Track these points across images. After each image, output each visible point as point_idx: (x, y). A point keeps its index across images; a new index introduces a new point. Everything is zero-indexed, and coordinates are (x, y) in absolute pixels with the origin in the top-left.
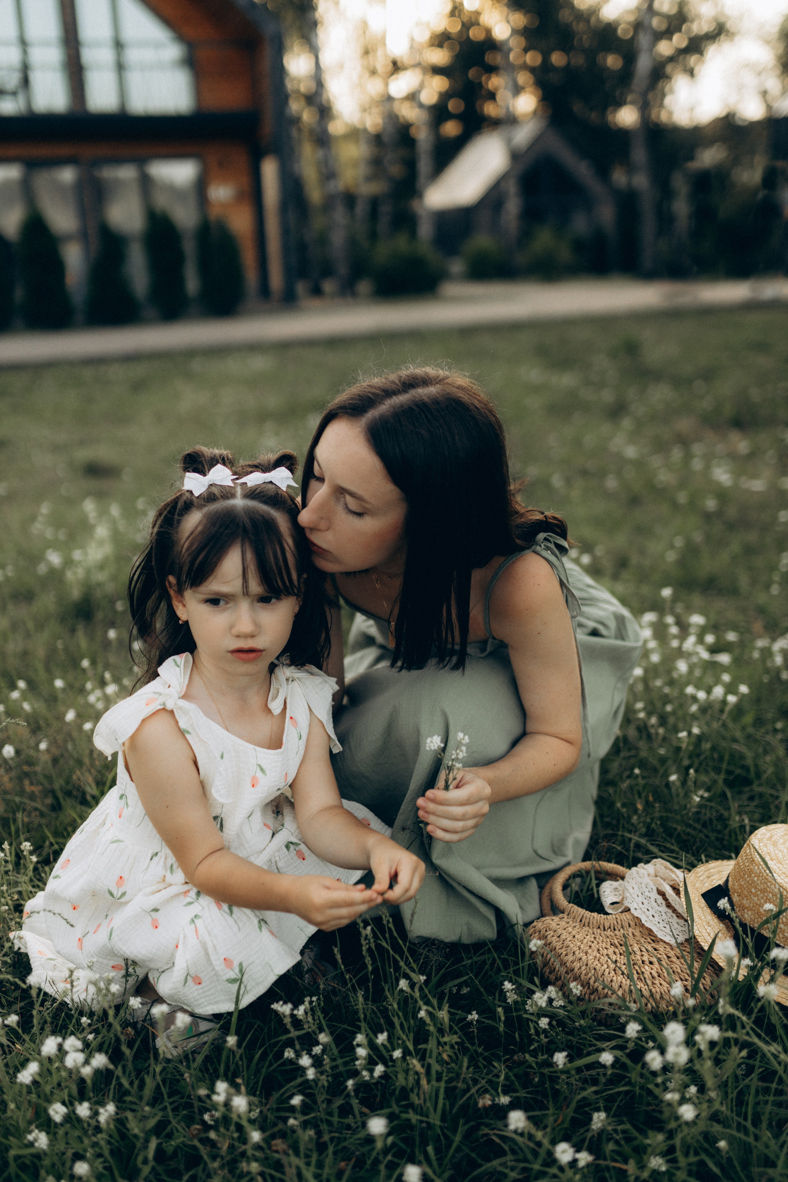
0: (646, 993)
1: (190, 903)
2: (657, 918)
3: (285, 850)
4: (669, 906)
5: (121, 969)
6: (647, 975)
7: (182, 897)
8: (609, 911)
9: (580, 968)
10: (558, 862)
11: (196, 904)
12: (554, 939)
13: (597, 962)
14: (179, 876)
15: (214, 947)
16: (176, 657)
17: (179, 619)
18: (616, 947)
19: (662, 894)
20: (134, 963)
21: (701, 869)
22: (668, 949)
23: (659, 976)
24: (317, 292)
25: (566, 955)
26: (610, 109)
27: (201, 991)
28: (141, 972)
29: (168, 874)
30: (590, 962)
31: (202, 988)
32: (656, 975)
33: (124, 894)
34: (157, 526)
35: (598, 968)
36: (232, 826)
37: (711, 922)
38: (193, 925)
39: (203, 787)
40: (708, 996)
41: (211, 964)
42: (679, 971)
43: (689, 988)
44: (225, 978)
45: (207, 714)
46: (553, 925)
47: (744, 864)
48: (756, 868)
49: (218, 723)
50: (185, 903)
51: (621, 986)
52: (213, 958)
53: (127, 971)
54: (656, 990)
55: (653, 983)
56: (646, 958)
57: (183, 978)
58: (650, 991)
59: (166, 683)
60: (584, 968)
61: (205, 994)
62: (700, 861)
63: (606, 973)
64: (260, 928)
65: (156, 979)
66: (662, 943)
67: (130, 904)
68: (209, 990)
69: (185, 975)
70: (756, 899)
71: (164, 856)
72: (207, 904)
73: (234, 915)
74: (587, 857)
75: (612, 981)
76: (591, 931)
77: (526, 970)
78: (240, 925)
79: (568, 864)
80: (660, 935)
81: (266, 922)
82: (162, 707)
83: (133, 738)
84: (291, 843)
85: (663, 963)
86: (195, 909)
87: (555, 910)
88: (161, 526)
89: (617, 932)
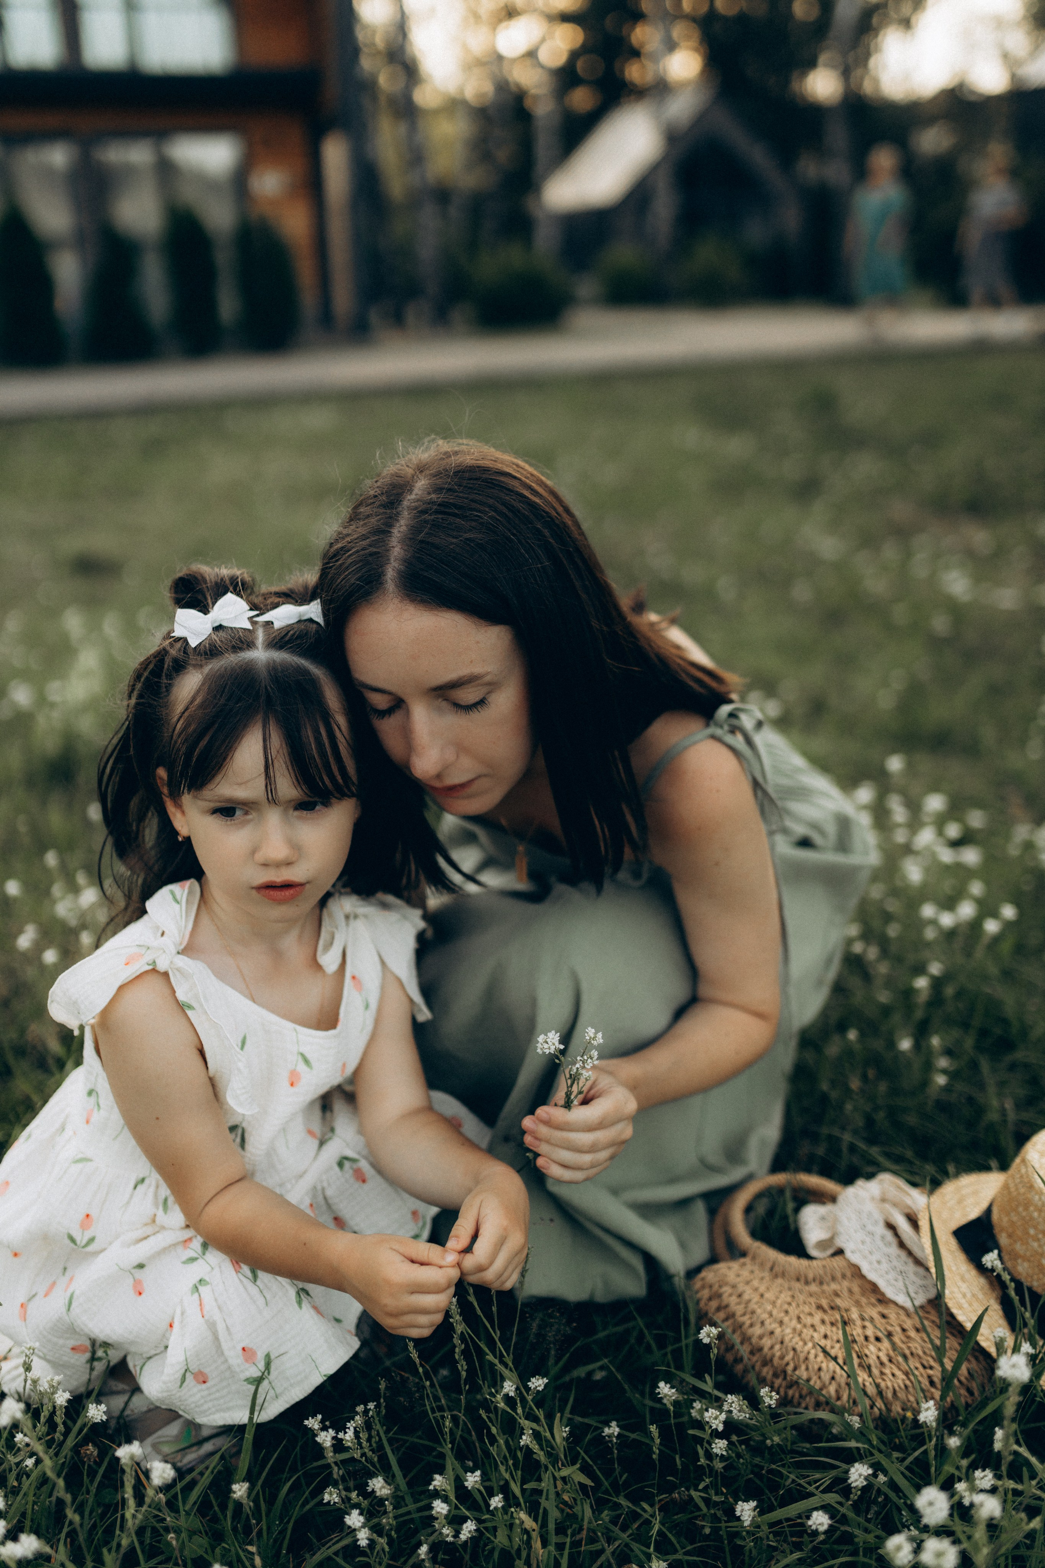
0: (871, 1390)
1: (193, 1260)
2: (885, 1266)
3: (337, 1168)
4: (902, 1245)
5: (84, 1351)
6: (872, 1360)
7: (180, 1249)
8: (813, 1252)
9: (772, 1347)
10: (736, 1174)
11: (200, 1261)
12: (733, 1300)
13: (797, 1339)
14: (176, 1217)
15: (228, 1328)
16: (175, 887)
17: (177, 833)
18: (825, 1311)
19: (891, 1227)
20: (106, 1345)
21: (949, 1189)
22: (903, 1317)
23: (890, 1361)
24: (398, 320)
25: (751, 1325)
26: (795, 75)
27: (206, 1393)
28: (114, 1357)
29: (160, 1212)
30: (787, 1339)
31: (208, 1389)
32: (885, 1359)
33: (92, 1240)
34: (136, 693)
35: (798, 1348)
36: (257, 1144)
37: (967, 1276)
38: (196, 1295)
39: (214, 1087)
40: (963, 1392)
41: (222, 1354)
42: (921, 1353)
43: (936, 1380)
44: (243, 1376)
45: (221, 975)
46: (731, 1277)
47: (1017, 1189)
48: (1037, 1197)
49: (241, 992)
50: (184, 1258)
51: (833, 1378)
52: (225, 1346)
53: (94, 1352)
54: (887, 1384)
55: (882, 1373)
56: (870, 1332)
57: (179, 1375)
58: (878, 1386)
59: (158, 928)
60: (777, 1347)
61: (212, 1397)
62: (946, 1175)
63: (812, 1356)
64: (300, 1303)
65: (138, 1368)
66: (892, 1306)
67: (102, 1255)
68: (218, 1391)
69: (183, 1370)
70: (1035, 1244)
71: (154, 1183)
72: (216, 1259)
73: (258, 1282)
74: (777, 1166)
75: (820, 1369)
76: (786, 1285)
77: (691, 1348)
78: (268, 1297)
79: (749, 1178)
80: (890, 1293)
81: (308, 1294)
82: (150, 967)
83: (105, 1014)
84: (346, 1158)
85: (896, 1339)
86: (199, 1269)
87: (735, 1252)
88: (140, 696)
89: (825, 1287)
